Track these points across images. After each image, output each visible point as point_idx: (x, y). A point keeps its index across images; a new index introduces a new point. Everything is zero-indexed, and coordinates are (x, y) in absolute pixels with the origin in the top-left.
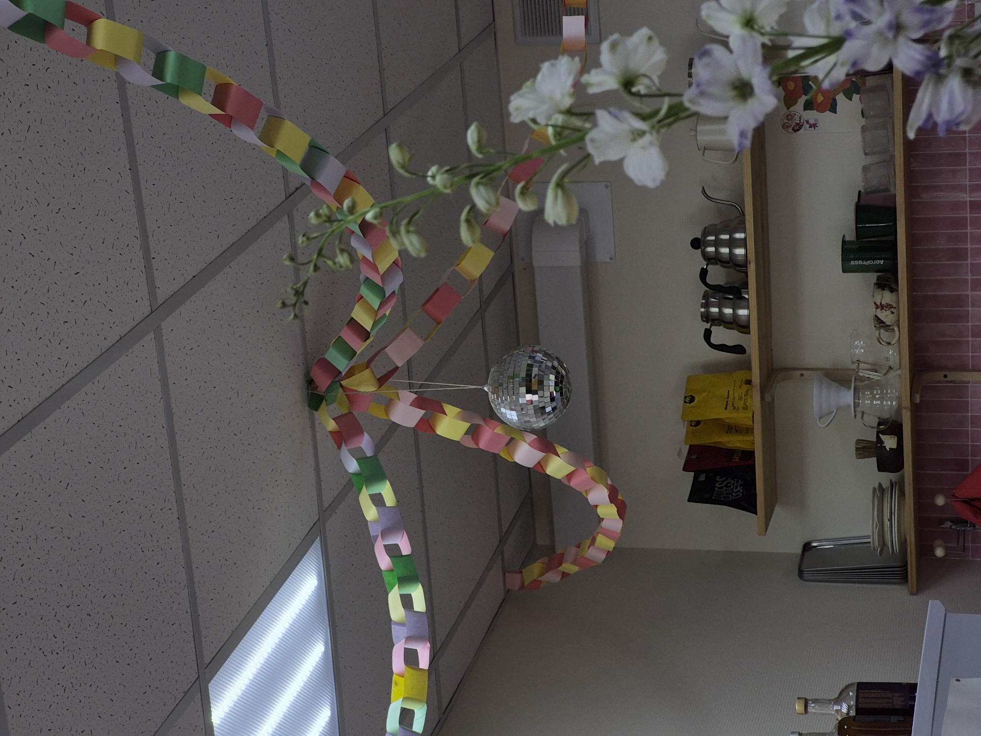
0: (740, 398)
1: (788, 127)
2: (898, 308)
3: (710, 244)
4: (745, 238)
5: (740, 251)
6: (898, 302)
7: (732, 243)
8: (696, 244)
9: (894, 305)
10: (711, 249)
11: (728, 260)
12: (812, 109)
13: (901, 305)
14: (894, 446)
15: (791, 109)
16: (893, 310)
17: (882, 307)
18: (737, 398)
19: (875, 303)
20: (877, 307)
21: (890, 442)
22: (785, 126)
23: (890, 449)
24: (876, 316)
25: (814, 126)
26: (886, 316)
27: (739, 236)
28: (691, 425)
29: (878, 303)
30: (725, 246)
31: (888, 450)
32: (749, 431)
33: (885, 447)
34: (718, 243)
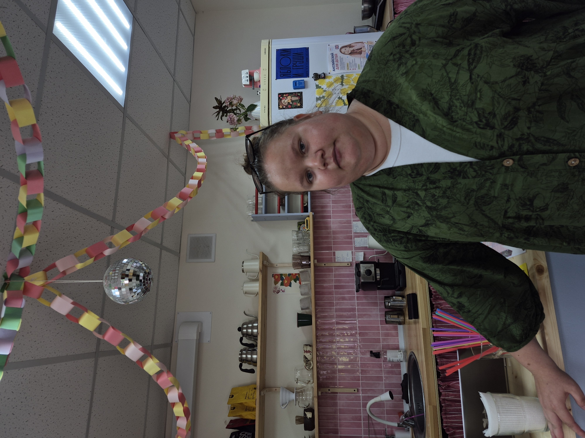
0: (251, 395)
1: (275, 292)
2: (312, 352)
3: (245, 328)
4: (258, 326)
5: (255, 331)
6: (312, 350)
7: (253, 328)
8: (240, 329)
9: (311, 351)
10: (245, 330)
11: (251, 334)
12: (283, 285)
13: (313, 351)
14: (311, 417)
15: (276, 285)
16: (310, 353)
17: (306, 352)
18: (250, 395)
19: (304, 350)
20: (305, 352)
21: (309, 415)
22: (274, 292)
23: (309, 418)
24: (305, 356)
25: (284, 291)
26: (308, 355)
27: (255, 325)
28: (231, 409)
29: (305, 350)
30: (250, 329)
31: (308, 418)
32: (254, 409)
33: (307, 417)
34: (247, 328)
